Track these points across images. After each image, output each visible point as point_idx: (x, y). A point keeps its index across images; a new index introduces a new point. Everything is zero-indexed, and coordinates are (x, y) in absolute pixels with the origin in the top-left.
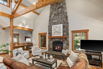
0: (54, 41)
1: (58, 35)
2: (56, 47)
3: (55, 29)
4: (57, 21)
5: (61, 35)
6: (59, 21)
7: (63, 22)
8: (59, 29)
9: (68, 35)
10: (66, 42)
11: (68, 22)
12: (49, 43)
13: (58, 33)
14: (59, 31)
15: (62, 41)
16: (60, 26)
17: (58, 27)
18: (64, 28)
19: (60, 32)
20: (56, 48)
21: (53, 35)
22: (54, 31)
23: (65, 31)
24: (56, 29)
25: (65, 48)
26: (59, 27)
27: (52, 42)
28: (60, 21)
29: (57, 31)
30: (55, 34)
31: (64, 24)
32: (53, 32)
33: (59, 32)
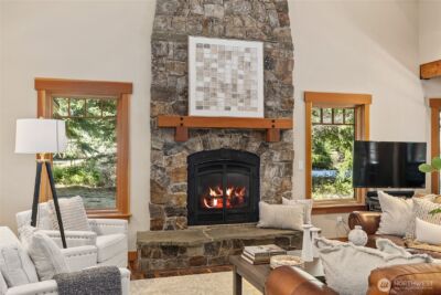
0: (199, 148)
1: (235, 113)
2: (213, 193)
3: (214, 65)
4: (227, 13)
5: (255, 109)
6: (238, 21)
7: (264, 29)
8: (241, 72)
9: (290, 112)
10: (277, 156)
11: (290, 38)
12: (155, 167)
13: (234, 96)
14: (240, 82)
15: (254, 147)
16: (248, 50)
17: (235, 59)
18: (268, 72)
19: (249, 92)
20: (210, 199)
21: (199, 108)
22: (208, 79)
23: (275, 92)
24: (223, 66)
25: (273, 190)
26: (242, 60)
27: (180, 160)
28: (247, 23)
29: (228, 81)
30: (215, 104)
31: (269, 46)
32: (199, 89)
33: (241, 91)
